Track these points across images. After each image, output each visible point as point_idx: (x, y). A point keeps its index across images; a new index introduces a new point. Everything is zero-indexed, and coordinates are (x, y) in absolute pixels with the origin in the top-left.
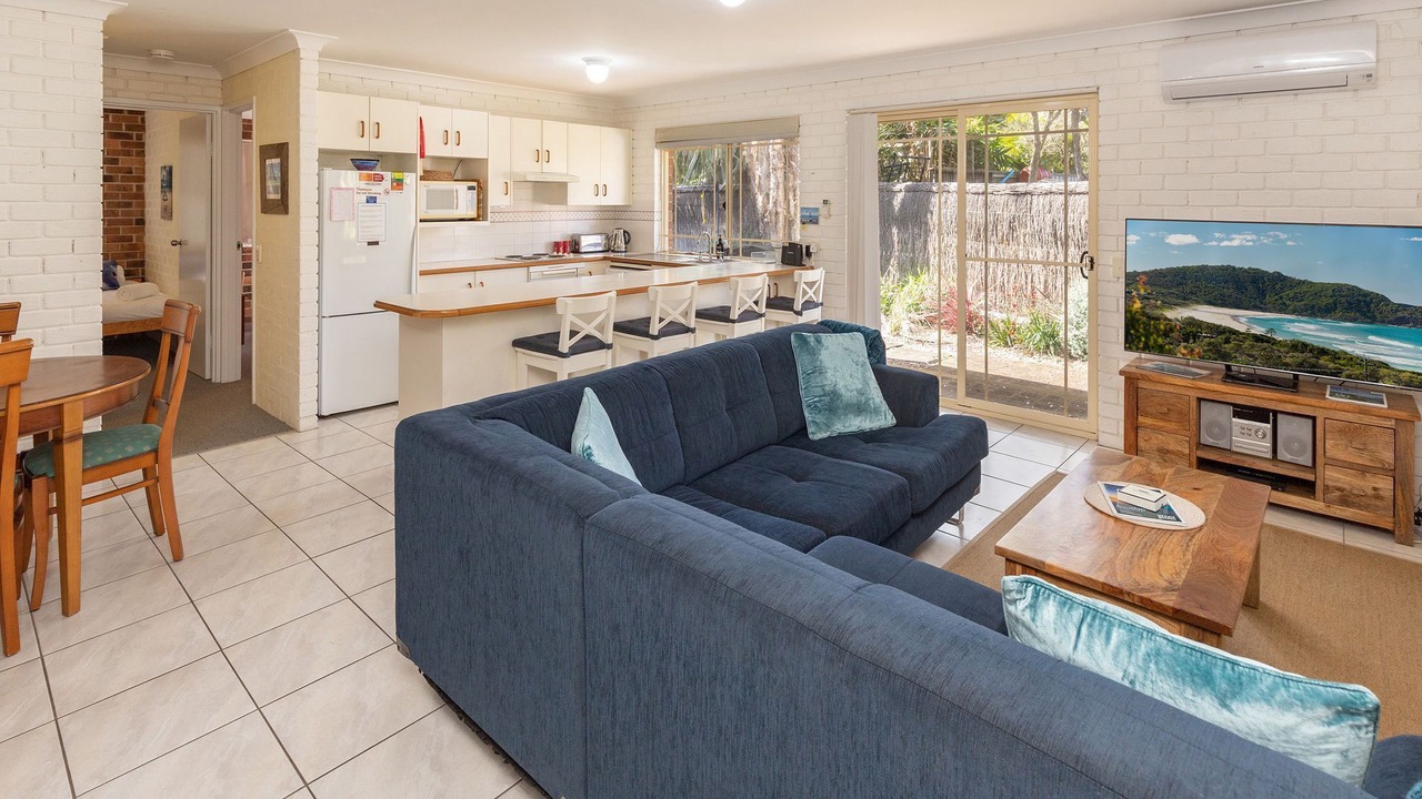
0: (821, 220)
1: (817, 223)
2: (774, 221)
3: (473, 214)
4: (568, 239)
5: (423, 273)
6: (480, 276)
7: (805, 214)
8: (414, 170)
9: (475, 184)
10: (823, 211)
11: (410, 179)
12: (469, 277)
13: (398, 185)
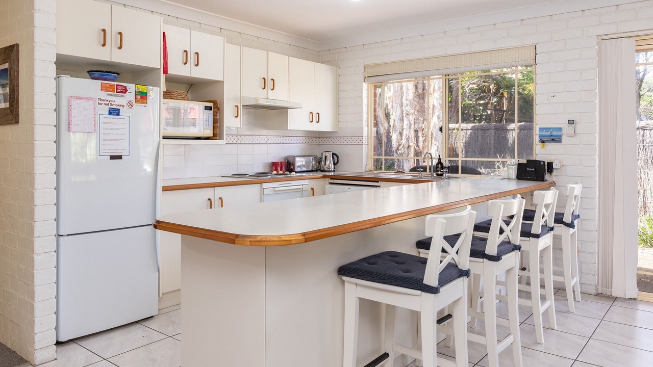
0: (564, 139)
1: (560, 141)
2: (406, 153)
3: (209, 133)
4: (282, 160)
5: (166, 189)
6: (220, 192)
7: (544, 133)
8: (157, 85)
9: (211, 105)
10: (567, 130)
11: (155, 93)
12: (208, 193)
13: (142, 98)
